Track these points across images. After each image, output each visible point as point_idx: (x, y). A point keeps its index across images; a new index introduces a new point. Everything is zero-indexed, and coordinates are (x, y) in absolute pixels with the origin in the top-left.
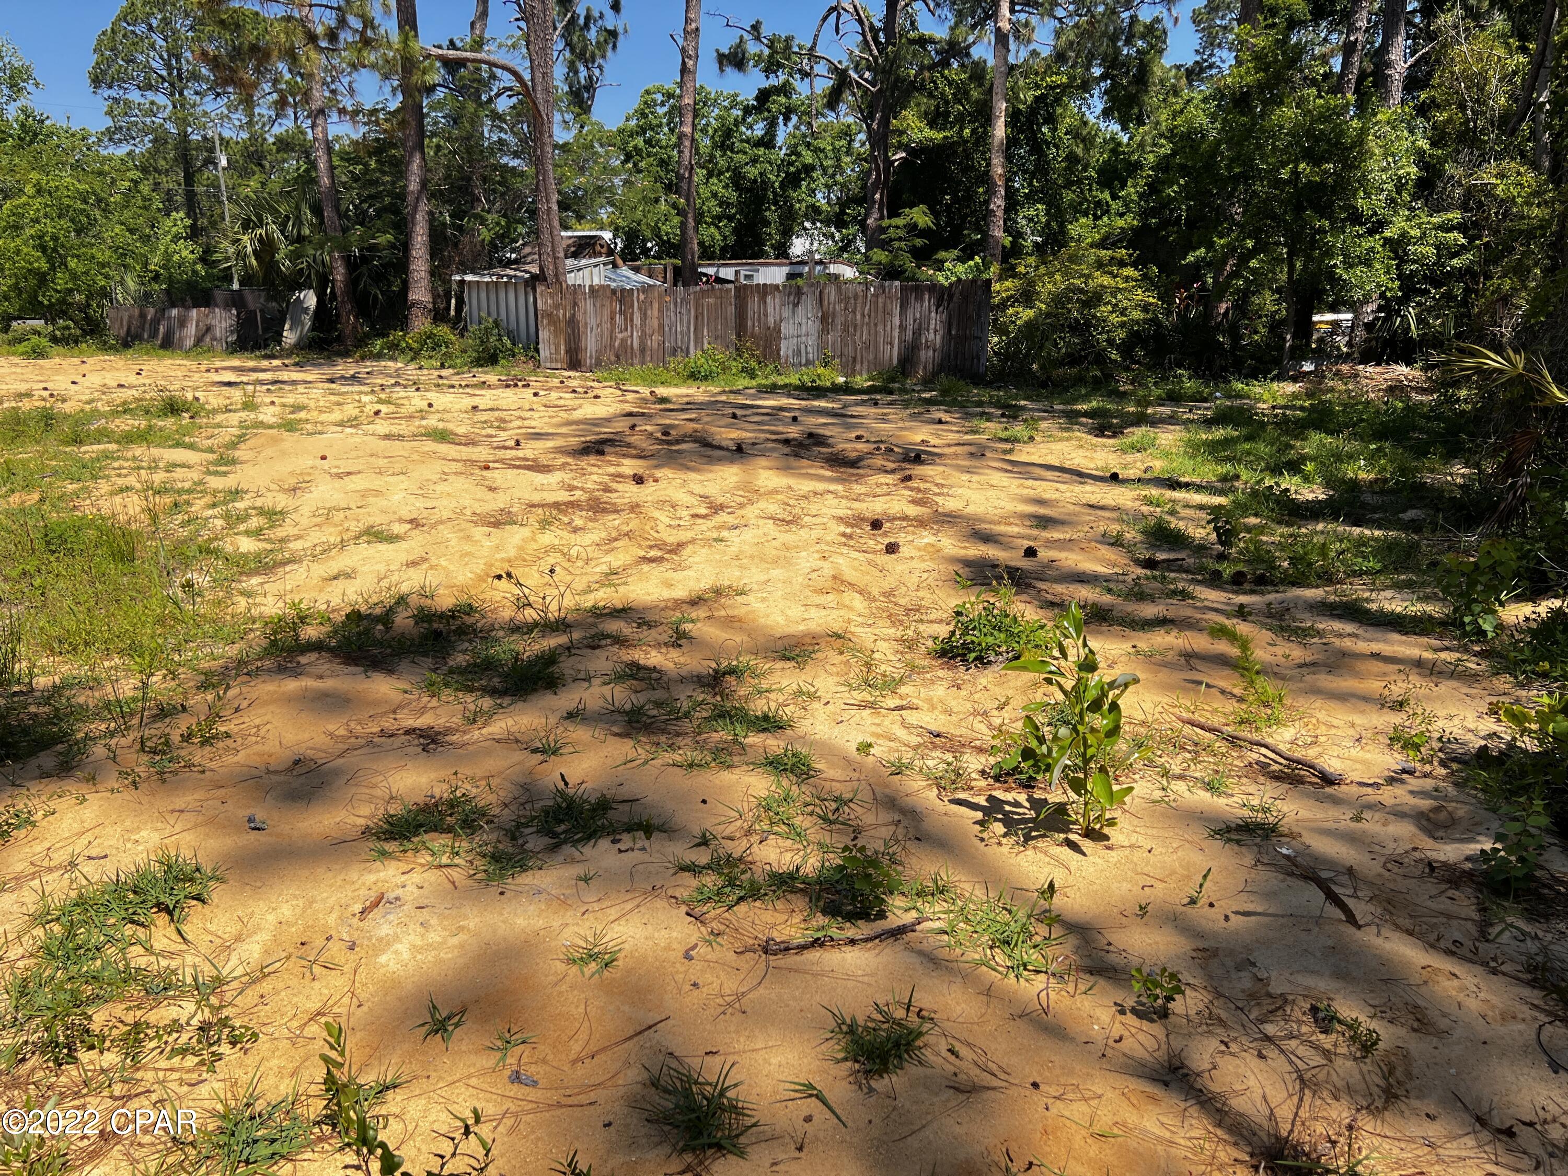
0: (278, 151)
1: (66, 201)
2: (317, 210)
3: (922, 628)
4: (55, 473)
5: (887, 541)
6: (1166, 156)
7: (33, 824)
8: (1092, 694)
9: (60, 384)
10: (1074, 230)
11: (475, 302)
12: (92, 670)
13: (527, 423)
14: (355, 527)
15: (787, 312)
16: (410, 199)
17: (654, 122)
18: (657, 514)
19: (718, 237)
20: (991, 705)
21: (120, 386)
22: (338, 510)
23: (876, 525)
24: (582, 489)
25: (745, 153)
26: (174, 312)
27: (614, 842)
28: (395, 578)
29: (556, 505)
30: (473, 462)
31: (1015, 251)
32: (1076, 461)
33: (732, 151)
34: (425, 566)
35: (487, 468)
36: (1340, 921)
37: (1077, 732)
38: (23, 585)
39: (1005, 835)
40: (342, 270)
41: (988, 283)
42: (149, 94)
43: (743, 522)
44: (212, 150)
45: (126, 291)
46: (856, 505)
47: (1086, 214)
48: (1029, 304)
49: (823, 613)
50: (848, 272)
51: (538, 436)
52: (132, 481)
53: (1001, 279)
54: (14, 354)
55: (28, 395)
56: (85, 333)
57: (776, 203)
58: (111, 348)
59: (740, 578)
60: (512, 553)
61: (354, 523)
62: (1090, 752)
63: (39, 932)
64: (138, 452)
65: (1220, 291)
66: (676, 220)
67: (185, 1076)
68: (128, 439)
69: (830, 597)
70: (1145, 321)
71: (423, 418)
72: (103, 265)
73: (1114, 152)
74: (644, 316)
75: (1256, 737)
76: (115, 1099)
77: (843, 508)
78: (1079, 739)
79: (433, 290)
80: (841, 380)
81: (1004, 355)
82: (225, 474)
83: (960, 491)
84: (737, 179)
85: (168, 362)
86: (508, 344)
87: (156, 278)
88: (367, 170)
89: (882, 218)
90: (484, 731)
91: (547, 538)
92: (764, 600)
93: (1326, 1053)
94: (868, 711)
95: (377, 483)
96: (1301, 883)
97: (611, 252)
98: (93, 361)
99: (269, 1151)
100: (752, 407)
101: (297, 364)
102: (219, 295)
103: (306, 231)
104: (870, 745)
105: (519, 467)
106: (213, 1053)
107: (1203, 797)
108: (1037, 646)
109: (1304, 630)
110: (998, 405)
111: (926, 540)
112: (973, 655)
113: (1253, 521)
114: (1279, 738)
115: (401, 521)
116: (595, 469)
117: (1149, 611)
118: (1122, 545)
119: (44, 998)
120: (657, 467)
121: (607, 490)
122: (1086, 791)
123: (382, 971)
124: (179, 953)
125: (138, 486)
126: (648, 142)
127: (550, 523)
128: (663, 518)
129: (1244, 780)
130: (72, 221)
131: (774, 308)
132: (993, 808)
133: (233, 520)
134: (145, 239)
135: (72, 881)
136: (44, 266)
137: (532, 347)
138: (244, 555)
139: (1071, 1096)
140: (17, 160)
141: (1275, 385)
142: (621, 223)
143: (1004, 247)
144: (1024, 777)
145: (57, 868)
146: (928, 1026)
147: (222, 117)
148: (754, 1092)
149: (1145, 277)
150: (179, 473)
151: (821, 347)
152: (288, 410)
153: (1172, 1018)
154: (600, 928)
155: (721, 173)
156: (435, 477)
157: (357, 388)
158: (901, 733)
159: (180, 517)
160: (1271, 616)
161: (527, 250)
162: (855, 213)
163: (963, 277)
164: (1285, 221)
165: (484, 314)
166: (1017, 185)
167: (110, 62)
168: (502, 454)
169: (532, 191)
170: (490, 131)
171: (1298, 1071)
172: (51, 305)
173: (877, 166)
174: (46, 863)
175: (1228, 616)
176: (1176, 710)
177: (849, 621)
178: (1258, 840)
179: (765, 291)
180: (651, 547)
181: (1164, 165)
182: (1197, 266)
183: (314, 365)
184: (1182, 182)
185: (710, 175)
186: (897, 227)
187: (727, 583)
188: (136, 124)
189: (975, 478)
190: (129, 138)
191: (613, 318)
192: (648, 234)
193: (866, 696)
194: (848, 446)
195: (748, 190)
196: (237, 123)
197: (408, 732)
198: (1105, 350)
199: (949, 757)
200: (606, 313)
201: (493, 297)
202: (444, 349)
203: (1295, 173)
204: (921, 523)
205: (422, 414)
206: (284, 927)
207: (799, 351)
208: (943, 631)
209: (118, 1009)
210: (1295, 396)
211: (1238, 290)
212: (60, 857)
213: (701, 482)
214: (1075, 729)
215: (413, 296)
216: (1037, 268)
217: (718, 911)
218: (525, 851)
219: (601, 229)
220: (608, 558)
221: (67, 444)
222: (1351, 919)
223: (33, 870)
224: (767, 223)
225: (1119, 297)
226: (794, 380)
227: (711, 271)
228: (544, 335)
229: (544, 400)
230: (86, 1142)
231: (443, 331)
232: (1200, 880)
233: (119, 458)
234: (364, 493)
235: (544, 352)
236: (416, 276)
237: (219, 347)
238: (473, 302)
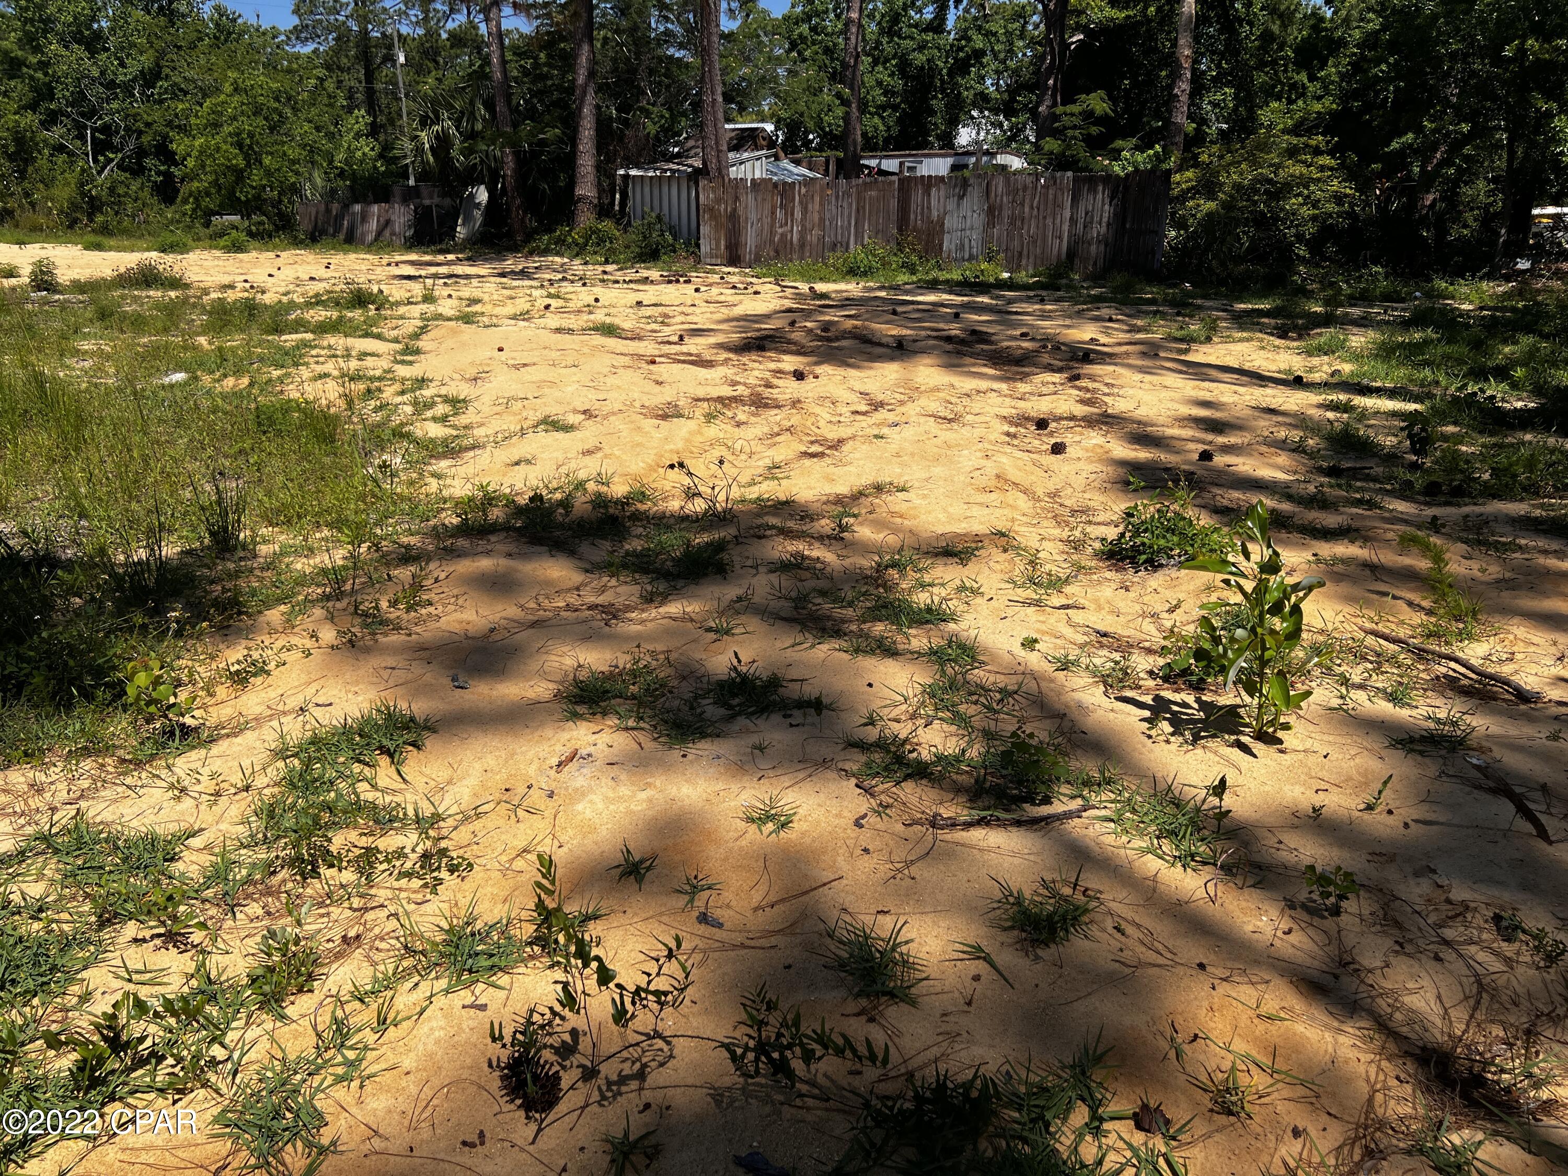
0: (452, 47)
1: (261, 100)
2: (490, 105)
3: (1089, 529)
4: (261, 359)
5: (1053, 441)
6: (1376, 33)
7: (268, 673)
8: (1272, 597)
9: (258, 276)
10: (1265, 115)
11: (638, 197)
12: (306, 540)
13: (689, 319)
14: (534, 416)
15: (951, 205)
16: (578, 92)
17: (820, 8)
18: (818, 410)
19: (882, 128)
20: (1160, 607)
21: (312, 279)
22: (516, 400)
23: (1042, 424)
24: (745, 384)
25: (913, 39)
26: (357, 208)
27: (785, 716)
28: (573, 465)
29: (720, 399)
30: (640, 357)
31: (1198, 139)
32: (1257, 364)
33: (900, 37)
34: (599, 455)
35: (653, 362)
36: (1530, 835)
37: (1256, 634)
38: (241, 461)
39: (1173, 734)
40: (512, 165)
41: (1169, 173)
43: (904, 419)
44: (390, 47)
45: (314, 186)
46: (1021, 404)
47: (1279, 98)
48: (1211, 196)
49: (987, 511)
50: (1016, 163)
51: (697, 332)
52: (329, 367)
53: (1180, 169)
54: (216, 248)
55: (231, 287)
56: (278, 229)
57: (943, 91)
58: (302, 242)
59: (901, 475)
60: (680, 445)
61: (531, 413)
62: (1268, 654)
63: (280, 764)
64: (332, 341)
65: (1427, 181)
66: (840, 112)
67: (412, 896)
68: (323, 328)
69: (993, 496)
70: (1339, 214)
71: (590, 313)
72: (294, 162)
73: (1316, 28)
74: (805, 210)
75: (1444, 650)
76: (355, 910)
77: (1008, 407)
78: (1257, 641)
79: (599, 185)
80: (1006, 275)
81: (1182, 251)
82: (411, 363)
83: (1131, 392)
84: (904, 65)
85: (353, 256)
86: (670, 239)
87: (342, 174)
88: (536, 65)
89: (1054, 104)
90: (661, 610)
91: (713, 431)
92: (925, 497)
93: (1508, 961)
94: (1033, 609)
95: (552, 374)
96: (1488, 797)
97: (771, 144)
98: (287, 255)
99: (489, 963)
100: (913, 303)
101: (468, 259)
102: (397, 190)
103: (479, 126)
104: (1036, 641)
105: (684, 362)
106: (435, 878)
107: (1384, 708)
108: (1211, 551)
109: (1504, 544)
110: (1173, 303)
111: (1094, 441)
112: (1144, 557)
113: (1451, 429)
114: (1471, 653)
115: (575, 411)
116: (756, 365)
117: (1331, 520)
118: (1304, 452)
119: (289, 821)
120: (817, 363)
121: (769, 386)
122: (1261, 695)
123: (579, 817)
124: (399, 791)
125: (336, 373)
126: (813, 29)
127: (714, 417)
128: (824, 414)
129: (1430, 693)
130: (266, 119)
131: (937, 199)
132: (1159, 708)
133: (421, 407)
134: (330, 136)
135: (305, 723)
136: (240, 162)
137: (693, 243)
138: (432, 440)
139: (1237, 979)
140: (213, 59)
141: (1484, 285)
142: (783, 114)
143: (1186, 135)
144: (1194, 678)
145: (290, 712)
146: (1094, 904)
147: (400, 13)
148: (925, 949)
149: (1342, 166)
150: (370, 362)
151: (986, 240)
152: (464, 303)
153: (1344, 917)
154: (775, 792)
155: (887, 60)
156: (606, 370)
157: (527, 283)
158: (1068, 632)
159: (373, 402)
160: (1467, 529)
161: (691, 143)
162: (1025, 101)
163: (1142, 167)
164: (1508, 103)
165: (647, 209)
166: (1203, 67)
168: (667, 349)
169: (697, 82)
170: (657, 22)
171: (1476, 975)
172: (248, 200)
173: (1053, 49)
174: (281, 707)
175: (1419, 528)
176: (1359, 621)
177: (1013, 520)
178: (1443, 752)
179: (930, 182)
180: (812, 443)
181: (1370, 41)
182: (1401, 153)
183: (486, 260)
184: (1391, 60)
185: (876, 62)
186: (1072, 115)
187: (888, 480)
188: (321, 21)
189: (1148, 378)
190: (314, 37)
191: (773, 213)
192: (811, 125)
193: (1030, 594)
194: (1013, 344)
195: (913, 78)
196: (414, 19)
197: (591, 607)
198: (1292, 244)
199: (1117, 656)
200: (768, 206)
201: (656, 192)
202: (608, 244)
203: (1522, 52)
204: (1090, 422)
205: (588, 309)
206: (489, 774)
207: (963, 245)
208: (1112, 533)
209: (353, 835)
210: (1507, 296)
211: (1448, 179)
212: (293, 702)
213: (861, 379)
214: (1253, 630)
215: (579, 191)
216: (1221, 157)
217: (886, 786)
218: (703, 720)
219: (763, 121)
220: (770, 453)
221: (269, 333)
222: (1542, 833)
223: (270, 712)
224: (932, 113)
225: (1312, 188)
226: (956, 276)
227: (873, 163)
228: (705, 230)
229: (705, 296)
230: (331, 945)
231: (607, 225)
232: (1379, 786)
233: (316, 347)
234: (540, 384)
235: (705, 248)
236: (583, 171)
237: (398, 242)
238: (636, 197)
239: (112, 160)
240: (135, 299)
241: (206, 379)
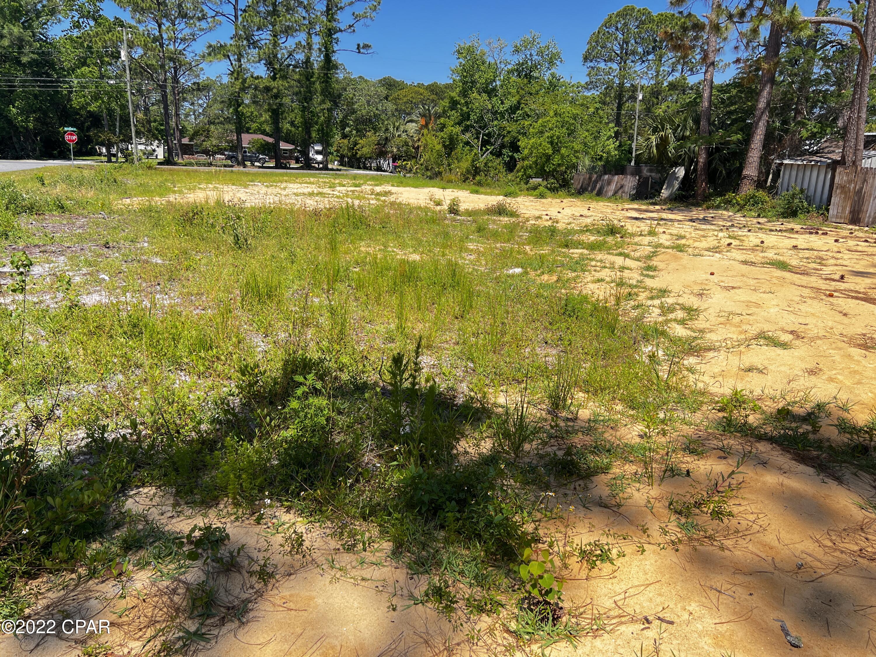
0: (669, 90)
1: (567, 119)
2: (697, 121)
4: (562, 265)
9: (553, 212)
11: (787, 177)
13: (839, 262)
14: (753, 331)
16: (758, 113)
21: (582, 216)
22: (734, 314)
26: (606, 177)
30: (817, 289)
35: (831, 296)
40: (704, 156)
42: (609, 64)
44: (635, 91)
45: (584, 165)
51: (853, 273)
52: (603, 275)
54: (531, 196)
55: (539, 217)
56: (561, 186)
58: (573, 194)
61: (749, 327)
64: (601, 256)
68: (592, 247)
71: (762, 251)
72: (576, 152)
79: (759, 169)
82: (653, 277)
85: (602, 204)
86: (805, 204)
87: (600, 159)
88: (731, 96)
95: (755, 297)
98: (567, 201)
101: (669, 209)
103: (688, 133)
105: (856, 298)
115: (784, 331)
125: (608, 279)
130: (567, 129)
133: (666, 310)
134: (595, 139)
136: (550, 152)
137: (824, 208)
138: (680, 339)
140: (546, 99)
147: (643, 73)
150: (626, 274)
152: (674, 238)
156: (796, 299)
157: (710, 227)
159: (632, 302)
161: (827, 144)
165: (792, 185)
167: (594, 48)
168: (835, 285)
172: (549, 172)
183: (679, 210)
188: (600, 79)
190: (595, 87)
196: (650, 76)
201: (801, 175)
202: (760, 206)
205: (759, 249)
215: (745, 172)
221: (563, 247)
228: (835, 200)
229: (845, 246)
231: (761, 194)
233: (592, 260)
234: (748, 304)
235: (833, 210)
236: (751, 160)
237: (626, 197)
238: (785, 177)
239: (488, 149)
240: (494, 221)
241: (532, 274)
